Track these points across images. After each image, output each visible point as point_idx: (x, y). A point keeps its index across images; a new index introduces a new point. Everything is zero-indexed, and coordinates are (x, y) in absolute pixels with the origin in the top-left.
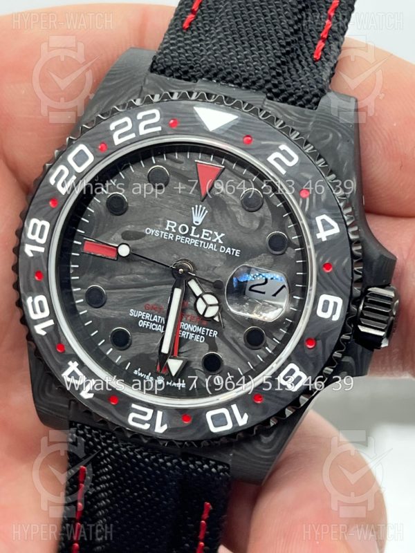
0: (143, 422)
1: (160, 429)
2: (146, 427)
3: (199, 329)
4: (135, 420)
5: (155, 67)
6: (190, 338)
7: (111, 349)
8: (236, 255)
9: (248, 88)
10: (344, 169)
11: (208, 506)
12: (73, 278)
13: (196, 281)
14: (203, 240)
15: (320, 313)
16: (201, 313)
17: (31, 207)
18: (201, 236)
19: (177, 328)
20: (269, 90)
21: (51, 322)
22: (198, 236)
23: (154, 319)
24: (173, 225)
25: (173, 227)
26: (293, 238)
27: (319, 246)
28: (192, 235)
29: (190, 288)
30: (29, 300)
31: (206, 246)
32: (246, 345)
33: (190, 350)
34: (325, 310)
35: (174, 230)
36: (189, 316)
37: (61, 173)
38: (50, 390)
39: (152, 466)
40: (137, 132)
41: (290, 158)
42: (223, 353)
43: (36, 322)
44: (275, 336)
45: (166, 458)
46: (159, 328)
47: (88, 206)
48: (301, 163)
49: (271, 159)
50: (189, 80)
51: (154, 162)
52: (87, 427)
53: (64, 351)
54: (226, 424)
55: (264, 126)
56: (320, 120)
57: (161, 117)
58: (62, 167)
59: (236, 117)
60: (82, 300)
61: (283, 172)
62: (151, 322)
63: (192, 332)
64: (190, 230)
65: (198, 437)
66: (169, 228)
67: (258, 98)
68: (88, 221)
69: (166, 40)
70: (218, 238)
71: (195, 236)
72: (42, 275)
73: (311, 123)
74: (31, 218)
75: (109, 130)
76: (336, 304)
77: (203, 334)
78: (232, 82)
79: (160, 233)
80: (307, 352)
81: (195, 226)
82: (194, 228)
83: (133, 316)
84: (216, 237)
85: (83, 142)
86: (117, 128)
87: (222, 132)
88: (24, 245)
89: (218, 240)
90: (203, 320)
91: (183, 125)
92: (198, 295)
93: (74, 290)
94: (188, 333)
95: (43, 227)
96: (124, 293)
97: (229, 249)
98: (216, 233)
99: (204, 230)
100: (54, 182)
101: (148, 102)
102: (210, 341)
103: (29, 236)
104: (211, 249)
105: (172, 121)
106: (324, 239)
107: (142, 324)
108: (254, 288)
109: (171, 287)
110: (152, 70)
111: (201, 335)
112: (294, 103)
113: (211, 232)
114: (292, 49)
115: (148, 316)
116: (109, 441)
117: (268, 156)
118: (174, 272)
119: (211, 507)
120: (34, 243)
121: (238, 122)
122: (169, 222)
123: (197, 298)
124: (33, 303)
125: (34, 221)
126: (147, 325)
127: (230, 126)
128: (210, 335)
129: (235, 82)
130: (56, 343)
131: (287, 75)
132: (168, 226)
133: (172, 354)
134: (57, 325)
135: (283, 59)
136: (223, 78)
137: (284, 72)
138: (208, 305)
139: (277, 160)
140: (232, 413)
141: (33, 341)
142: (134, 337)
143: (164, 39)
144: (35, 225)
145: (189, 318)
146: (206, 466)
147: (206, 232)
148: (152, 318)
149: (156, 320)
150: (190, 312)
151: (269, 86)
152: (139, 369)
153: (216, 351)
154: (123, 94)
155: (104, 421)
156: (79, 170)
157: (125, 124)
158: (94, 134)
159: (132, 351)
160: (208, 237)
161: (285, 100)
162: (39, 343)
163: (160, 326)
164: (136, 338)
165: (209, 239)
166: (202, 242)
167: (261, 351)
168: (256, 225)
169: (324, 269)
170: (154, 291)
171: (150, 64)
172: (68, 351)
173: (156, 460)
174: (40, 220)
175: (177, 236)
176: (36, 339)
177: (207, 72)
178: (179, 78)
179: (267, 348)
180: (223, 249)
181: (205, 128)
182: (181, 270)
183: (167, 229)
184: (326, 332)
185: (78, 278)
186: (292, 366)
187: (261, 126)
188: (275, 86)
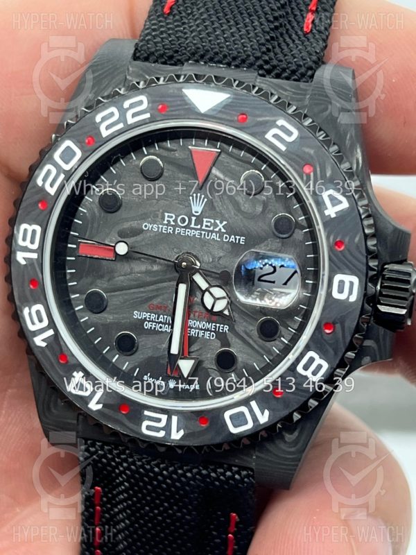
0: (158, 430)
1: (176, 435)
2: (162, 434)
3: (208, 326)
4: (148, 428)
5: (138, 55)
6: (200, 335)
7: (117, 356)
8: (241, 243)
9: (237, 66)
10: (347, 142)
11: (235, 517)
12: (70, 284)
13: (201, 274)
14: (204, 230)
15: (336, 294)
16: (209, 308)
17: (19, 212)
18: (202, 226)
19: (185, 327)
20: (261, 67)
21: (51, 332)
22: (199, 227)
23: (160, 320)
24: (172, 217)
25: (171, 220)
26: (300, 219)
27: (328, 222)
28: (192, 226)
29: (195, 282)
30: (26, 311)
31: (208, 236)
32: (260, 337)
33: (201, 348)
34: (341, 291)
35: (172, 223)
36: (196, 312)
37: (49, 172)
38: (56, 405)
39: (171, 478)
40: (125, 121)
41: (289, 133)
42: (236, 349)
43: (35, 334)
44: (290, 324)
45: (185, 468)
46: (166, 329)
47: (79, 205)
48: (301, 137)
49: (269, 136)
50: (175, 64)
51: (146, 153)
52: (98, 444)
53: (67, 362)
54: (246, 423)
55: (258, 103)
56: (316, 92)
57: (148, 103)
58: (48, 167)
59: (229, 95)
60: (82, 307)
61: (283, 148)
62: (156, 322)
63: (202, 329)
64: (190, 221)
65: (218, 440)
66: (168, 221)
67: (250, 76)
68: (80, 222)
69: (147, 27)
70: (221, 226)
71: (196, 227)
72: (37, 283)
73: (308, 97)
74: (20, 224)
75: (95, 123)
76: (352, 284)
77: (213, 330)
78: (220, 62)
79: (158, 228)
80: (326, 337)
81: (194, 216)
82: (194, 218)
83: (137, 318)
84: (218, 226)
85: (69, 138)
86: (104, 119)
87: (215, 113)
88: (15, 253)
89: (220, 229)
90: (212, 315)
91: (172, 109)
92: (204, 289)
93: (73, 297)
94: (197, 331)
95: (34, 232)
96: (126, 294)
97: (233, 236)
98: (218, 222)
99: (205, 220)
100: (42, 183)
101: (133, 89)
102: (221, 337)
103: (21, 242)
104: (213, 239)
105: (161, 107)
106: (333, 215)
107: (147, 325)
108: (263, 278)
109: (175, 283)
110: (135, 58)
111: (211, 331)
112: (287, 78)
113: (212, 221)
114: (281, 24)
115: (153, 316)
116: (123, 456)
117: (265, 133)
118: (176, 267)
119: (237, 517)
120: (26, 249)
121: (230, 100)
122: (166, 214)
123: (203, 292)
124: (30, 314)
125: (24, 226)
126: (154, 326)
127: (222, 106)
128: (221, 331)
129: (224, 62)
130: (58, 353)
131: (278, 50)
132: (166, 219)
133: (183, 354)
134: (57, 335)
135: (273, 34)
136: (211, 60)
137: (274, 48)
138: (216, 298)
139: (275, 136)
140: (251, 411)
141: (33, 354)
142: (140, 340)
143: (145, 25)
144: (26, 230)
145: (197, 314)
146: (229, 473)
147: (207, 222)
148: (158, 319)
149: (162, 320)
150: (198, 308)
151: (260, 62)
152: (149, 374)
153: (229, 346)
154: (107, 85)
155: (115, 433)
156: (67, 167)
157: (112, 114)
158: (79, 129)
159: (139, 356)
160: (210, 227)
161: (278, 76)
162: (40, 356)
163: (167, 326)
164: (141, 341)
165: (211, 229)
166: (203, 233)
167: (277, 342)
168: (259, 209)
169: (336, 247)
170: (157, 290)
171: (132, 52)
172: (71, 361)
173: (175, 472)
174: (30, 225)
175: (177, 229)
176: (36, 351)
177: (193, 54)
178: (164, 63)
179: (282, 339)
180: (226, 238)
181: (196, 110)
182: (184, 264)
183: (165, 222)
184: (344, 314)
185: (75, 283)
186: (311, 354)
187: (256, 103)
188: (266, 62)
